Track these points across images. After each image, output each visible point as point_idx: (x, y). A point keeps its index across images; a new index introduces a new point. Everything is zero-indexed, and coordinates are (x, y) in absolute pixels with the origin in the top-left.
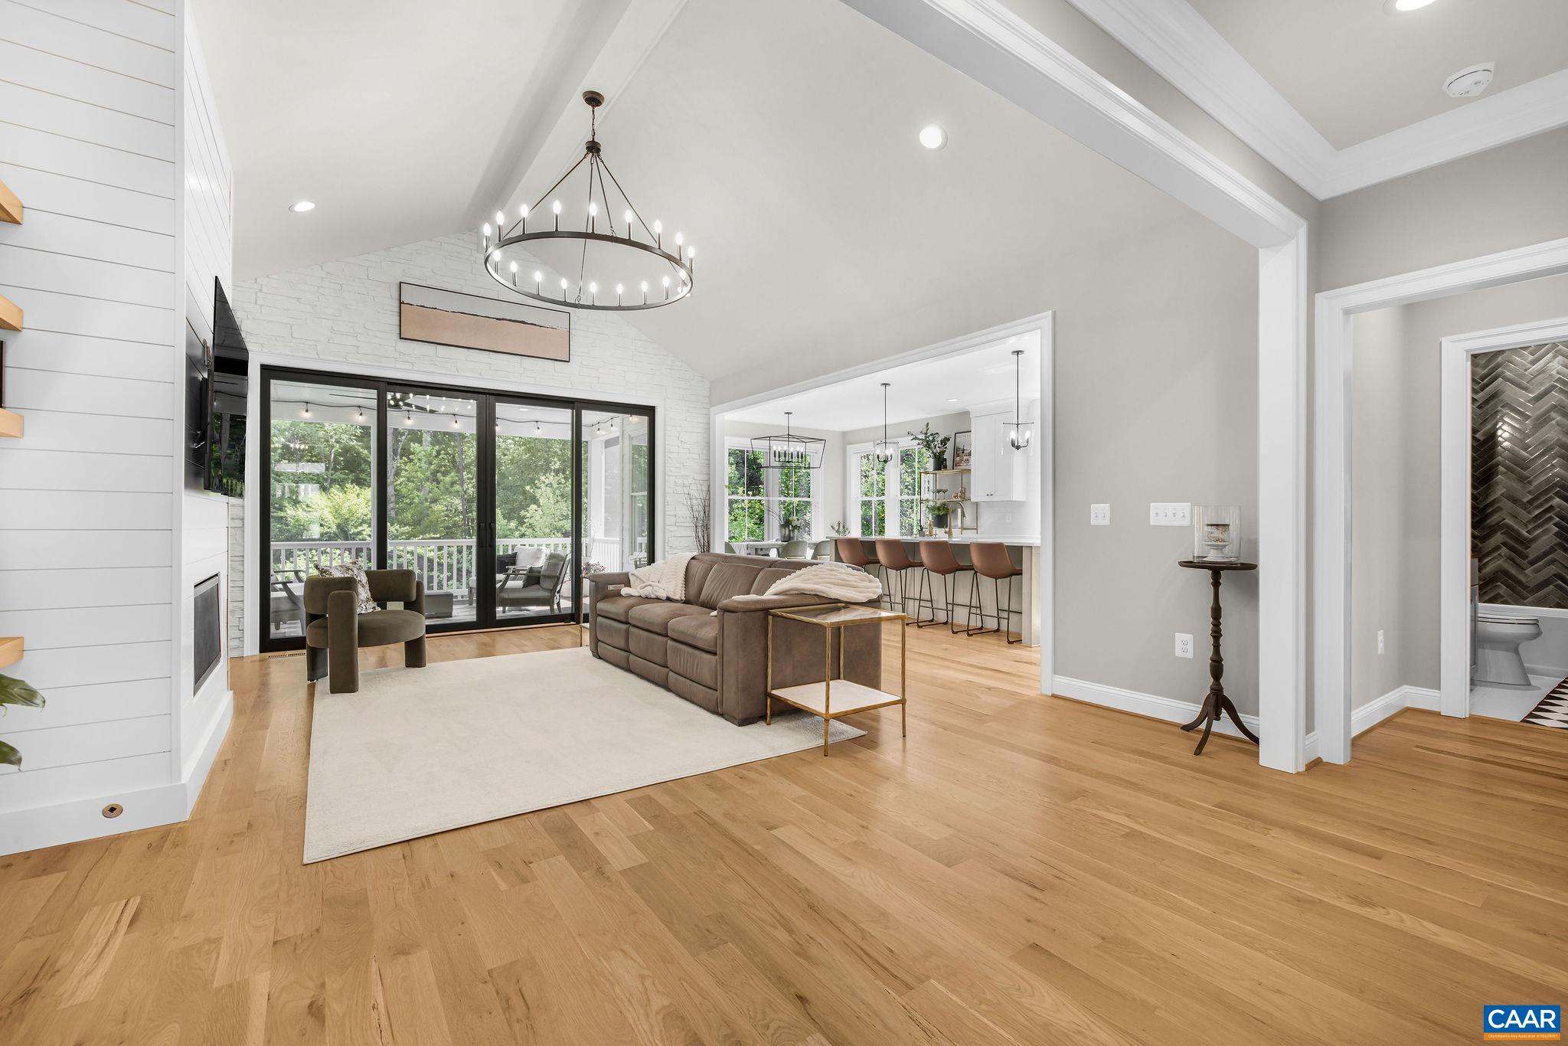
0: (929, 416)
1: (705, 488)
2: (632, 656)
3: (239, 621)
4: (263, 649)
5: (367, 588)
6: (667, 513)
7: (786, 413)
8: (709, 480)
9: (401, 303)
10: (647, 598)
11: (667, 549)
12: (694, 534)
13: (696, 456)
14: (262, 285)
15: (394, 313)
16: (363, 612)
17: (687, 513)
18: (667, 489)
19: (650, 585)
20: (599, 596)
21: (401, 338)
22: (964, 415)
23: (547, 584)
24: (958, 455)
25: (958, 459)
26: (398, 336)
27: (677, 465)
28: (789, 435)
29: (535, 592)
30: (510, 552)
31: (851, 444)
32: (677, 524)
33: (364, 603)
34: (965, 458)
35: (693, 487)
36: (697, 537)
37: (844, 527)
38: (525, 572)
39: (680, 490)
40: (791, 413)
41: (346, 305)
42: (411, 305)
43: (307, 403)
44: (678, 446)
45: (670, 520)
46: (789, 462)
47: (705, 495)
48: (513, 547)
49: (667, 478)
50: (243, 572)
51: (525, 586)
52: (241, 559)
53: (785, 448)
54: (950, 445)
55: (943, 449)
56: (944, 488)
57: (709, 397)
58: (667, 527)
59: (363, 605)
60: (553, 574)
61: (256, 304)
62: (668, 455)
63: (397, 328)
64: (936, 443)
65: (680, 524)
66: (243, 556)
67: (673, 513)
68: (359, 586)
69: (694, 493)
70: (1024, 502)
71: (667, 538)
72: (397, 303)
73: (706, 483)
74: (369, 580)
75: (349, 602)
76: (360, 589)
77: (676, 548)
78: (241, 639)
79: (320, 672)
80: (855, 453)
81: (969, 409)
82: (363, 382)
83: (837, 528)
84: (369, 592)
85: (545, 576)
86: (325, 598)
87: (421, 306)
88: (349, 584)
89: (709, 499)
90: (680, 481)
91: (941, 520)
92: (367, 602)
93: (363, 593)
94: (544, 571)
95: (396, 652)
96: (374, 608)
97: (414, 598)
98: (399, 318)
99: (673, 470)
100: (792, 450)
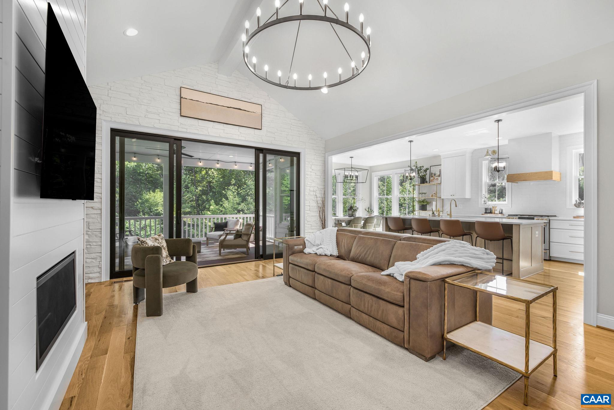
0: (417, 158)
1: (323, 192)
2: (316, 291)
3: (99, 263)
4: (111, 277)
5: (166, 249)
6: (306, 205)
7: (350, 157)
8: (325, 188)
9: (181, 98)
10: (320, 255)
11: (306, 222)
12: (318, 215)
13: (319, 177)
14: (111, 86)
15: (178, 103)
16: (165, 264)
17: (315, 204)
18: (306, 193)
19: (321, 248)
20: (290, 253)
21: (181, 116)
22: (437, 157)
23: (245, 238)
24: (432, 177)
25: (432, 178)
26: (180, 115)
27: (311, 181)
28: (352, 167)
29: (239, 241)
30: (224, 221)
31: (373, 172)
32: (310, 210)
33: (165, 259)
34: (436, 178)
35: (318, 192)
36: (320, 216)
37: (371, 209)
38: (234, 232)
39: (312, 193)
40: (353, 157)
41: (154, 98)
42: (186, 99)
43: (135, 153)
44: (311, 172)
45: (307, 208)
46: (352, 180)
47: (322, 195)
48: (225, 218)
49: (306, 187)
50: (101, 237)
51: (235, 238)
52: (100, 230)
53: (351, 173)
54: (428, 171)
55: (425, 174)
56: (424, 192)
57: (325, 148)
58: (306, 211)
59: (164, 260)
60: (247, 233)
61: (108, 96)
62: (307, 176)
63: (179, 111)
64: (421, 171)
65: (312, 210)
66: (101, 229)
67: (309, 205)
68: (163, 249)
69: (318, 195)
70: (470, 199)
71: (306, 217)
72: (179, 97)
73: (323, 190)
74: (167, 245)
75: (158, 261)
76: (163, 251)
77: (310, 222)
78: (100, 273)
79: (140, 298)
80: (375, 176)
81: (440, 154)
82: (162, 139)
83: (368, 210)
84: (167, 252)
85: (244, 234)
86: (143, 260)
87: (191, 100)
88: (157, 250)
89: (325, 198)
90: (312, 189)
91: (423, 208)
92: (166, 258)
93: (165, 253)
94: (244, 231)
95: (182, 288)
96: (170, 261)
97: (192, 254)
98: (180, 106)
99: (309, 183)
100: (353, 174)
